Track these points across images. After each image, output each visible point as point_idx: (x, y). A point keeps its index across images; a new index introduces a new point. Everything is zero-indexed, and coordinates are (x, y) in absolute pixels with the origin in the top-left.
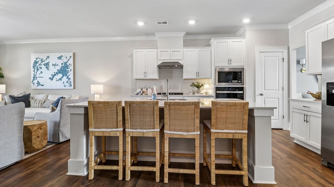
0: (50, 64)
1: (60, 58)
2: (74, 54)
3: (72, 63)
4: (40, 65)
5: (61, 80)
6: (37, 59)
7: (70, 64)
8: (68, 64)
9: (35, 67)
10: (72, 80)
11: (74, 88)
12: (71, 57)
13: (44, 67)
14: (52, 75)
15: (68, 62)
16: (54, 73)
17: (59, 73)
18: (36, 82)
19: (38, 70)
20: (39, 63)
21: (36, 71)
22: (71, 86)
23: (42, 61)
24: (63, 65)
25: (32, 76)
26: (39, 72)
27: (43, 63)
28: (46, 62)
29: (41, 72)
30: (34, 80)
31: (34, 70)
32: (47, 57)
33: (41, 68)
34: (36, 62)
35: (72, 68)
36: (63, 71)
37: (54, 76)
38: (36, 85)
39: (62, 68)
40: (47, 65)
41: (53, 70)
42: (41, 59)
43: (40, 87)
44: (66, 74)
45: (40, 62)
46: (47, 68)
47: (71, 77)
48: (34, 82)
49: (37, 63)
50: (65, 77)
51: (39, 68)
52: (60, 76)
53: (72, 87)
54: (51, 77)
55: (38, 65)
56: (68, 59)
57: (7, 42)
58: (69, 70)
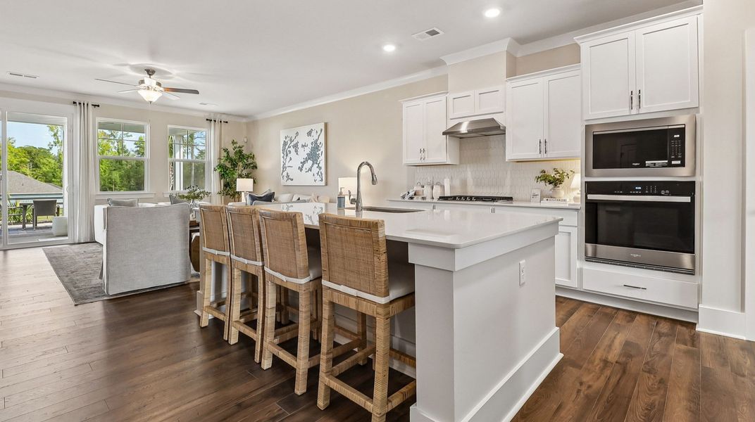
0: (300, 146)
1: (309, 134)
2: (326, 125)
3: (323, 142)
4: (289, 147)
5: (311, 171)
6: (286, 138)
7: (321, 143)
8: (318, 142)
9: (284, 151)
10: (323, 170)
11: (326, 184)
12: (321, 130)
13: (292, 150)
14: (301, 162)
15: (318, 139)
16: (304, 159)
17: (309, 159)
18: (285, 174)
19: (287, 156)
20: (288, 145)
21: (285, 157)
22: (322, 180)
23: (291, 141)
24: (313, 145)
25: (282, 164)
26: (288, 159)
27: (293, 144)
28: (295, 142)
29: (291, 159)
30: (283, 171)
31: (283, 155)
32: (296, 134)
33: (290, 152)
34: (285, 143)
35: (323, 149)
36: (313, 156)
37: (303, 163)
38: (285, 178)
39: (312, 150)
40: (296, 147)
41: (304, 153)
42: (290, 137)
43: (289, 183)
44: (316, 159)
45: (289, 142)
46: (296, 151)
47: (322, 164)
48: (283, 174)
49: (286, 145)
50: (316, 166)
51: (288, 152)
52: (310, 163)
53: (323, 183)
54: (300, 165)
55: (287, 147)
56: (318, 134)
57: (259, 117)
58: (320, 152)
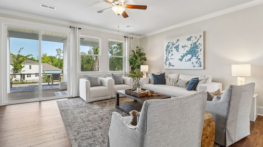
0: (180, 47)
1: (189, 39)
2: (204, 33)
3: (202, 43)
4: (171, 48)
5: (190, 61)
6: (169, 43)
7: (200, 44)
8: (198, 44)
9: (167, 50)
10: (202, 60)
11: (204, 69)
12: (201, 36)
13: (174, 50)
14: (181, 56)
15: (197, 42)
16: (184, 54)
17: (188, 54)
18: (168, 63)
19: (169, 53)
20: (170, 47)
21: (168, 54)
22: (201, 66)
23: (173, 45)
24: (193, 46)
25: (165, 58)
26: (170, 54)
27: (174, 46)
28: (176, 45)
29: (172, 55)
30: (166, 61)
31: (166, 53)
32: (177, 40)
33: (172, 51)
34: (168, 46)
35: (202, 47)
36: (193, 51)
37: (183, 57)
38: (168, 65)
39: (191, 49)
40: (177, 48)
41: (183, 51)
42: (172, 43)
43: (171, 67)
44: (195, 54)
45: (171, 45)
46: (177, 50)
47: (201, 57)
48: (166, 63)
49: (169, 47)
50: (194, 58)
51: (170, 51)
52: (189, 56)
53: (202, 68)
54: (181, 58)
55: (169, 48)
56: (197, 39)
57: (148, 35)
58: (199, 50)
